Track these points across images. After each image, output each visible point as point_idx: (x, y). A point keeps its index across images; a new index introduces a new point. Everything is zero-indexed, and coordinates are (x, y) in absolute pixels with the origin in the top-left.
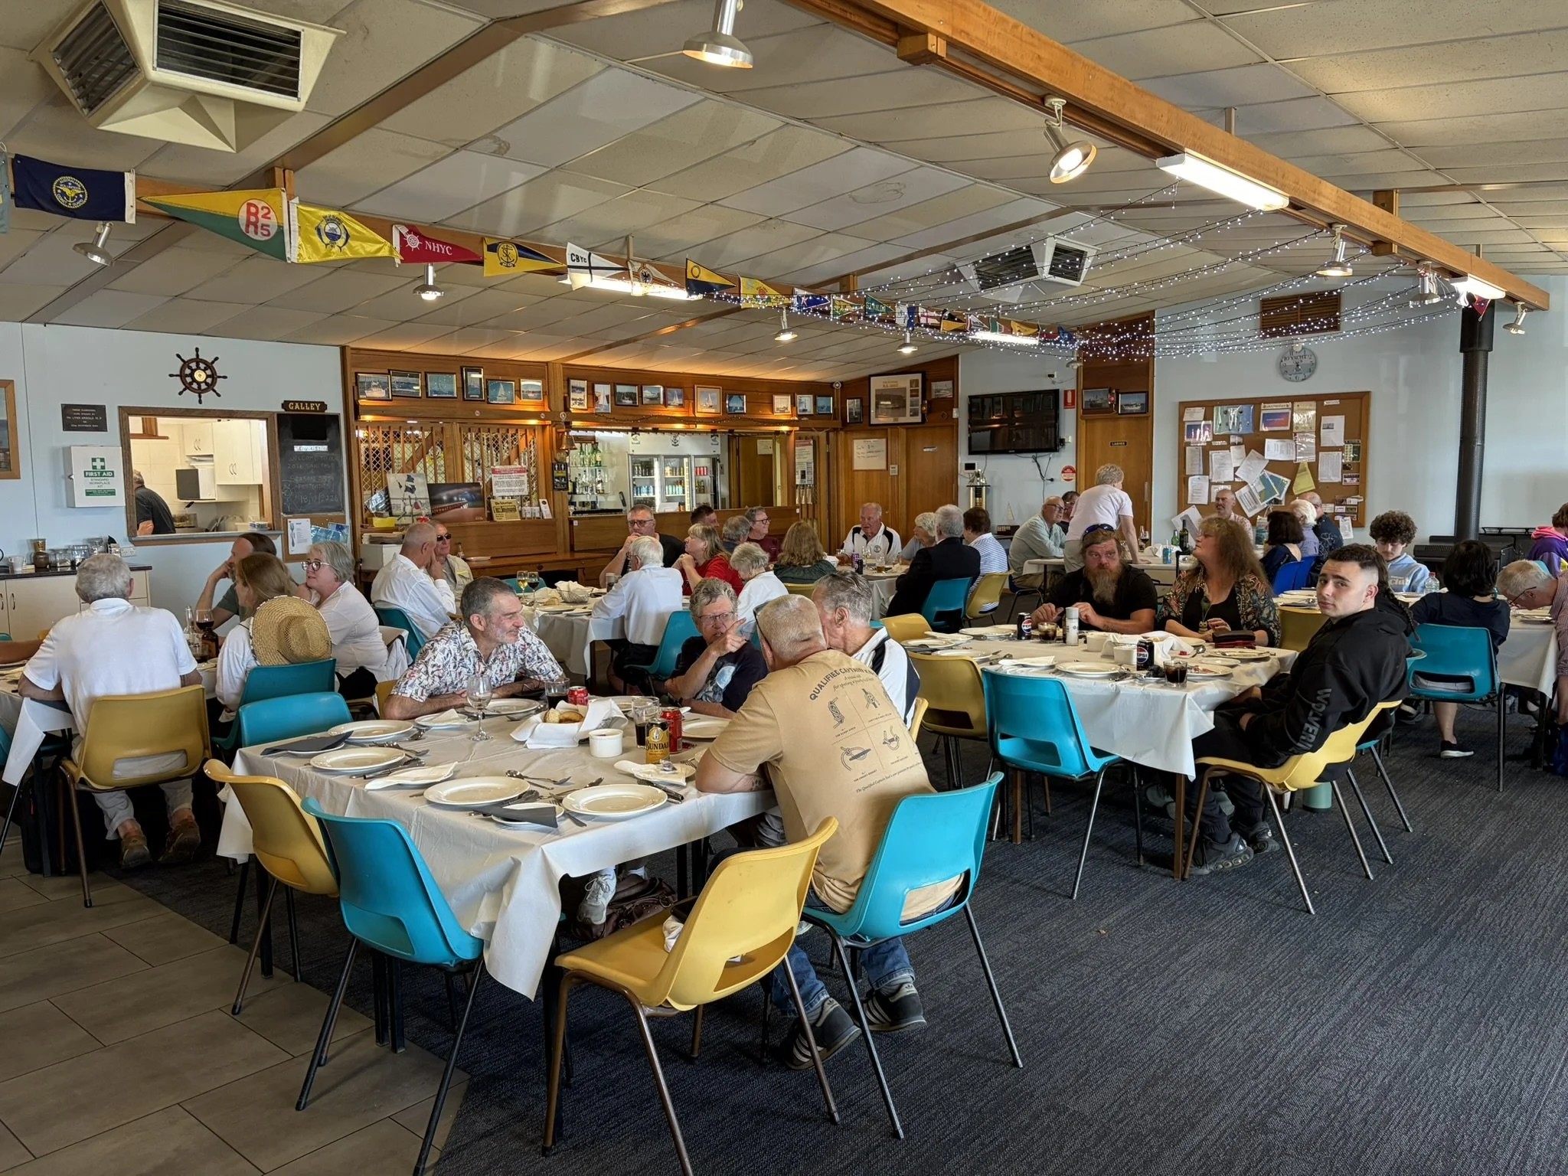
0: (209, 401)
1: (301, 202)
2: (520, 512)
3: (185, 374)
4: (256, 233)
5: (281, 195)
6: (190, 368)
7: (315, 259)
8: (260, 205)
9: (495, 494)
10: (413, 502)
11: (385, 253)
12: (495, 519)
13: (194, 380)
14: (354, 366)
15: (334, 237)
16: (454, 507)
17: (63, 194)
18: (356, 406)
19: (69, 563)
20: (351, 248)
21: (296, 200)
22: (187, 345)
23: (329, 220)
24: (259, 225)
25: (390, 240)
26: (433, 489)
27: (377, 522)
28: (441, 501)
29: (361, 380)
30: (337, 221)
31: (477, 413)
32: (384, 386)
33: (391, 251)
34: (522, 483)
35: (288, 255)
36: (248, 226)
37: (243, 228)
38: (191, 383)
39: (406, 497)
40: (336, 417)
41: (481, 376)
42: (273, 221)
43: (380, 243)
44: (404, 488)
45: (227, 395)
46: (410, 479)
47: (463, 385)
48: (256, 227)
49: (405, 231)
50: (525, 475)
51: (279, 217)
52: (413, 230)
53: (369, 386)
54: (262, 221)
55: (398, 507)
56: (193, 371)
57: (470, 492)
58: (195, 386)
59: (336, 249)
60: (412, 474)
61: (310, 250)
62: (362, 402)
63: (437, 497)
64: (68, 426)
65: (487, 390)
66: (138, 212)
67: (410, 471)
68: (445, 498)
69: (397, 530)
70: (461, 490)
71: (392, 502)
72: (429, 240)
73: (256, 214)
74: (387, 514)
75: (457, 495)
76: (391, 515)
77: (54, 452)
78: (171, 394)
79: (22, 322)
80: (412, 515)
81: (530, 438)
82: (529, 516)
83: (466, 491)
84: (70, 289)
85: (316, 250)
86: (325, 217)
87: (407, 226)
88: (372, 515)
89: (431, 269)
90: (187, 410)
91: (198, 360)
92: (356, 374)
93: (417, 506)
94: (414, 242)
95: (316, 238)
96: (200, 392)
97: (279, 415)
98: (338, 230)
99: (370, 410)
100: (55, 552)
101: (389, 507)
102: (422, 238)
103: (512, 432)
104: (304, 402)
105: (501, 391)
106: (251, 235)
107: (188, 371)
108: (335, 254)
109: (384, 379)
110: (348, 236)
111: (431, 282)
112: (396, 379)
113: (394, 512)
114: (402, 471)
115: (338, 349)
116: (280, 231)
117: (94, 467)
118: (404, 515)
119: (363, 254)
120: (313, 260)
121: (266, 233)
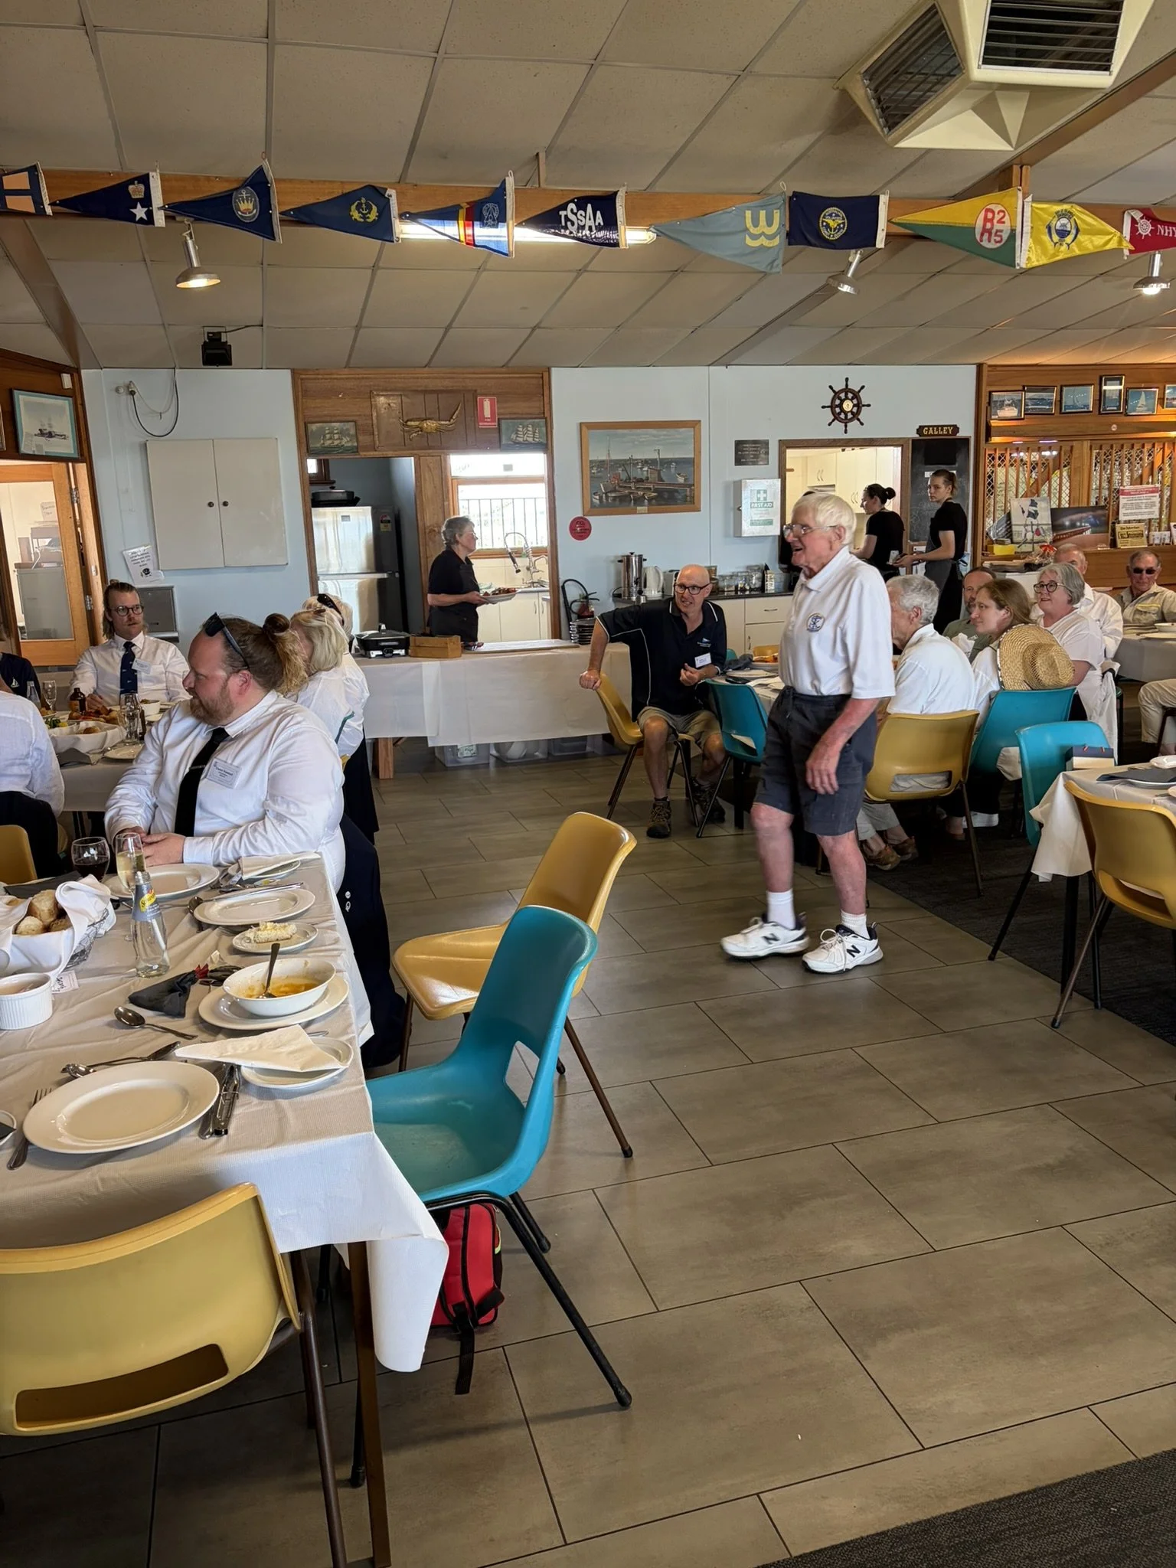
0: (855, 430)
1: (1033, 201)
2: (1148, 537)
3: (835, 408)
4: (989, 241)
5: (1017, 195)
6: (839, 398)
7: (1044, 261)
8: (997, 208)
9: (1122, 518)
10: (1035, 528)
11: (1113, 245)
12: (1119, 545)
13: (842, 410)
14: (989, 385)
15: (1063, 234)
16: (1076, 533)
17: (828, 226)
18: (988, 428)
19: (733, 588)
20: (1079, 246)
21: (1029, 199)
22: (836, 376)
23: (1060, 215)
24: (994, 231)
25: (1120, 229)
26: (1056, 513)
27: (998, 550)
28: (1063, 527)
29: (995, 399)
30: (1068, 215)
31: (1114, 428)
32: (1016, 404)
33: (1120, 242)
34: (1153, 504)
35: (1017, 261)
36: (982, 235)
37: (978, 237)
38: (839, 414)
39: (1028, 522)
40: (966, 440)
41: (1121, 387)
42: (1006, 228)
43: (1111, 233)
44: (1026, 513)
45: (870, 424)
46: (1033, 504)
47: (1101, 396)
48: (990, 234)
49: (1138, 215)
50: (1156, 499)
51: (1013, 220)
52: (1148, 215)
53: (1002, 405)
54: (997, 226)
55: (1019, 533)
56: (842, 401)
57: (1094, 517)
58: (842, 416)
59: (1064, 247)
60: (1035, 498)
61: (1039, 251)
62: (993, 423)
63: (1060, 522)
64: (739, 461)
65: (1126, 402)
66: (888, 235)
67: (1033, 494)
68: (1067, 523)
69: (1019, 558)
70: (1084, 515)
71: (1014, 528)
72: (1163, 223)
73: (992, 220)
74: (1009, 541)
75: (1081, 520)
76: (1012, 543)
77: (727, 487)
78: (823, 425)
79: (709, 365)
80: (1033, 542)
81: (1167, 451)
82: (1157, 541)
83: (1090, 515)
84: (761, 329)
85: (1044, 251)
86: (1057, 213)
87: (1142, 210)
88: (992, 542)
89: (1158, 257)
90: (834, 440)
91: (847, 390)
92: (990, 393)
93: (1038, 533)
94: (1145, 228)
95: (1046, 238)
96: (846, 421)
97: (914, 441)
98: (1069, 226)
99: (1002, 432)
100: (723, 577)
101: (1009, 533)
102: (1155, 221)
103: (1148, 447)
104: (938, 426)
105: (1142, 400)
106: (985, 244)
107: (838, 402)
108: (1063, 253)
109: (1016, 396)
110: (1078, 231)
111: (1156, 273)
112: (1030, 395)
113: (1016, 538)
114: (1025, 495)
115: (974, 367)
116: (1012, 235)
117: (759, 499)
118: (1025, 542)
119: (1091, 248)
120: (1041, 263)
121: (998, 239)
